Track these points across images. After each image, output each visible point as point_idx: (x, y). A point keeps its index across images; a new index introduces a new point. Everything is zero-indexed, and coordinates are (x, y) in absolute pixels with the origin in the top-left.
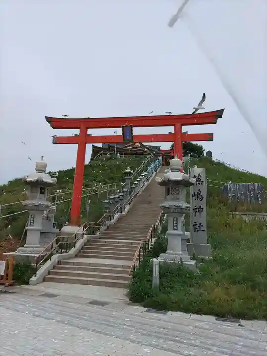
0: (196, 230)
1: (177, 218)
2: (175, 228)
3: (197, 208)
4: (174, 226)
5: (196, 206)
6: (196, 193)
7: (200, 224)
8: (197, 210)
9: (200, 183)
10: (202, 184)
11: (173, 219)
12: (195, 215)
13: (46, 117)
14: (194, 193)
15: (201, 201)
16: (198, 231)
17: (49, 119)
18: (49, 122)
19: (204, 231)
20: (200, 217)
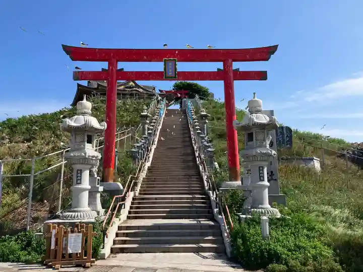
4: (260, 177)
7: (272, 172)
13: (63, 45)
16: (269, 180)
17: (67, 49)
19: (276, 180)
20: (271, 164)
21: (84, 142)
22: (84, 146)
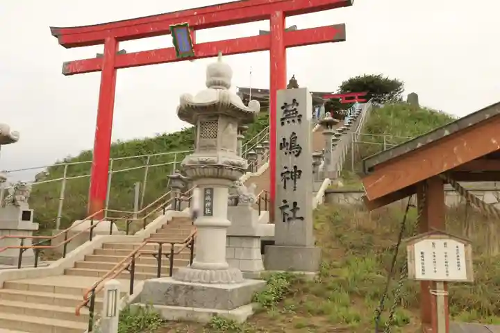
0: (286, 218)
1: (212, 190)
2: (208, 211)
3: (288, 172)
4: (205, 209)
5: (285, 168)
6: (288, 141)
7: (295, 204)
8: (289, 176)
9: (296, 119)
10: (299, 120)
11: (205, 192)
12: (285, 187)
13: (51, 28)
14: (284, 139)
15: (297, 156)
16: (289, 219)
17: (56, 32)
18: (56, 36)
19: (302, 218)
20: (295, 190)
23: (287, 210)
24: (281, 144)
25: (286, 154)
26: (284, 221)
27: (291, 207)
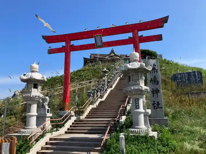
4: (136, 106)
5: (153, 89)
6: (153, 79)
7: (158, 102)
8: (155, 92)
9: (155, 71)
10: (157, 71)
11: (136, 100)
12: (153, 96)
13: (42, 36)
15: (157, 84)
16: (156, 108)
17: (44, 37)
18: (45, 39)
19: (161, 108)
20: (157, 97)
21: (31, 88)
22: (31, 90)
23: (155, 105)
24: (150, 80)
25: (153, 84)
26: (154, 109)
27: (157, 103)
